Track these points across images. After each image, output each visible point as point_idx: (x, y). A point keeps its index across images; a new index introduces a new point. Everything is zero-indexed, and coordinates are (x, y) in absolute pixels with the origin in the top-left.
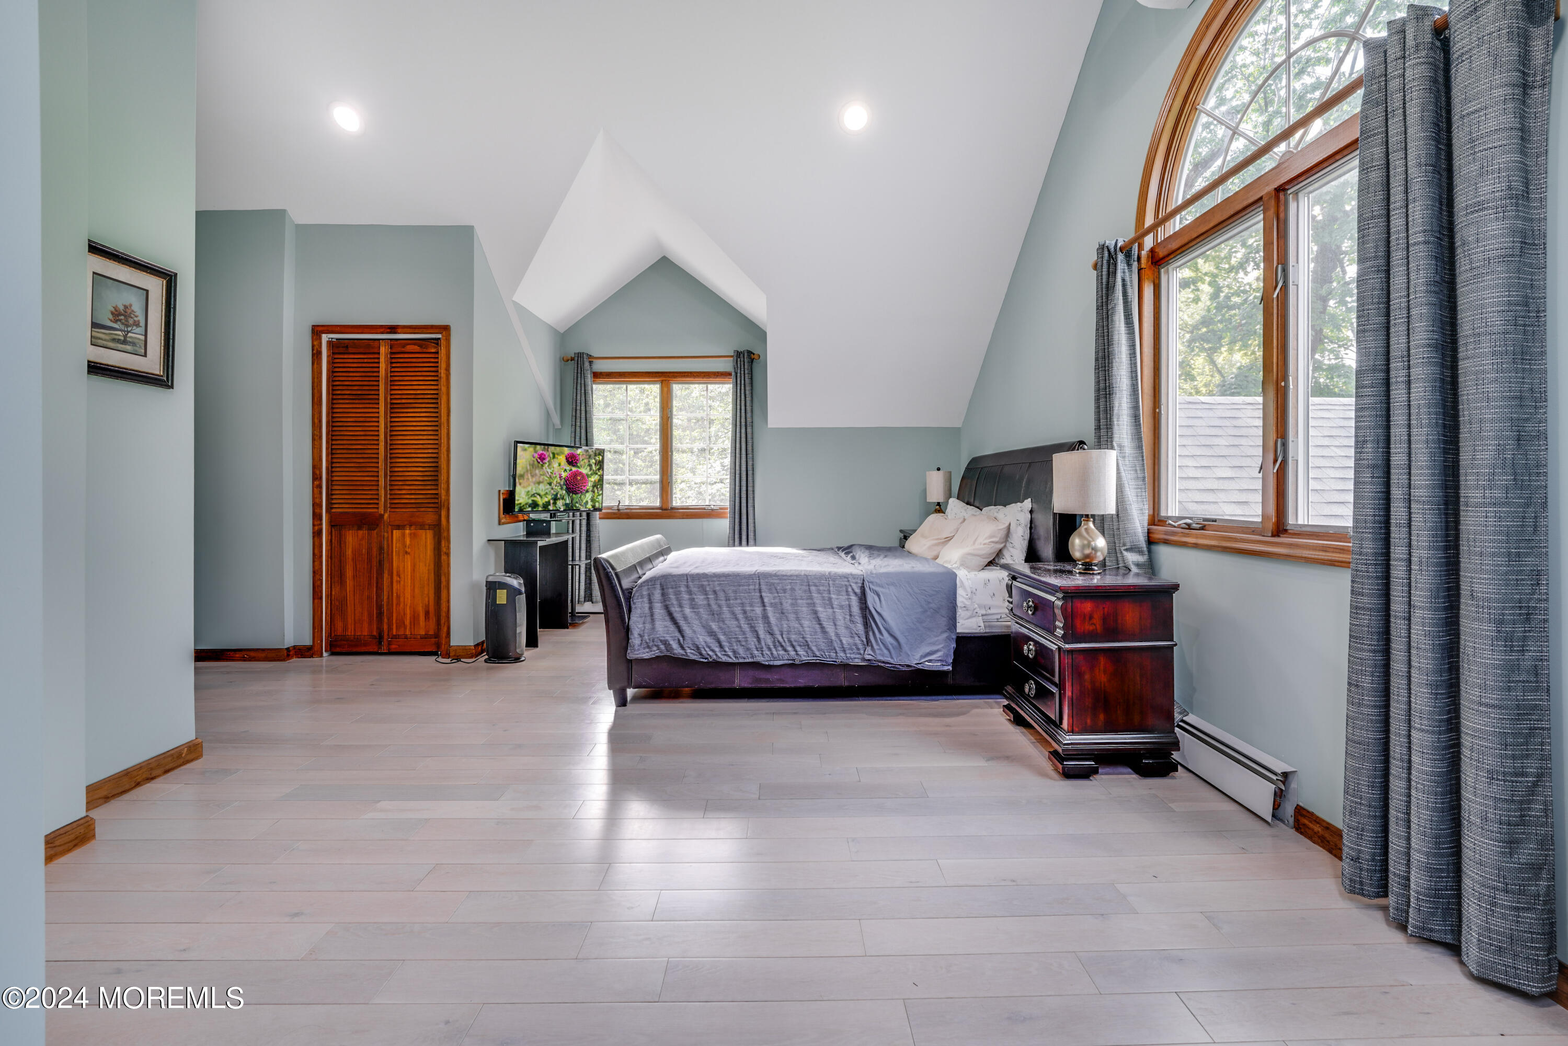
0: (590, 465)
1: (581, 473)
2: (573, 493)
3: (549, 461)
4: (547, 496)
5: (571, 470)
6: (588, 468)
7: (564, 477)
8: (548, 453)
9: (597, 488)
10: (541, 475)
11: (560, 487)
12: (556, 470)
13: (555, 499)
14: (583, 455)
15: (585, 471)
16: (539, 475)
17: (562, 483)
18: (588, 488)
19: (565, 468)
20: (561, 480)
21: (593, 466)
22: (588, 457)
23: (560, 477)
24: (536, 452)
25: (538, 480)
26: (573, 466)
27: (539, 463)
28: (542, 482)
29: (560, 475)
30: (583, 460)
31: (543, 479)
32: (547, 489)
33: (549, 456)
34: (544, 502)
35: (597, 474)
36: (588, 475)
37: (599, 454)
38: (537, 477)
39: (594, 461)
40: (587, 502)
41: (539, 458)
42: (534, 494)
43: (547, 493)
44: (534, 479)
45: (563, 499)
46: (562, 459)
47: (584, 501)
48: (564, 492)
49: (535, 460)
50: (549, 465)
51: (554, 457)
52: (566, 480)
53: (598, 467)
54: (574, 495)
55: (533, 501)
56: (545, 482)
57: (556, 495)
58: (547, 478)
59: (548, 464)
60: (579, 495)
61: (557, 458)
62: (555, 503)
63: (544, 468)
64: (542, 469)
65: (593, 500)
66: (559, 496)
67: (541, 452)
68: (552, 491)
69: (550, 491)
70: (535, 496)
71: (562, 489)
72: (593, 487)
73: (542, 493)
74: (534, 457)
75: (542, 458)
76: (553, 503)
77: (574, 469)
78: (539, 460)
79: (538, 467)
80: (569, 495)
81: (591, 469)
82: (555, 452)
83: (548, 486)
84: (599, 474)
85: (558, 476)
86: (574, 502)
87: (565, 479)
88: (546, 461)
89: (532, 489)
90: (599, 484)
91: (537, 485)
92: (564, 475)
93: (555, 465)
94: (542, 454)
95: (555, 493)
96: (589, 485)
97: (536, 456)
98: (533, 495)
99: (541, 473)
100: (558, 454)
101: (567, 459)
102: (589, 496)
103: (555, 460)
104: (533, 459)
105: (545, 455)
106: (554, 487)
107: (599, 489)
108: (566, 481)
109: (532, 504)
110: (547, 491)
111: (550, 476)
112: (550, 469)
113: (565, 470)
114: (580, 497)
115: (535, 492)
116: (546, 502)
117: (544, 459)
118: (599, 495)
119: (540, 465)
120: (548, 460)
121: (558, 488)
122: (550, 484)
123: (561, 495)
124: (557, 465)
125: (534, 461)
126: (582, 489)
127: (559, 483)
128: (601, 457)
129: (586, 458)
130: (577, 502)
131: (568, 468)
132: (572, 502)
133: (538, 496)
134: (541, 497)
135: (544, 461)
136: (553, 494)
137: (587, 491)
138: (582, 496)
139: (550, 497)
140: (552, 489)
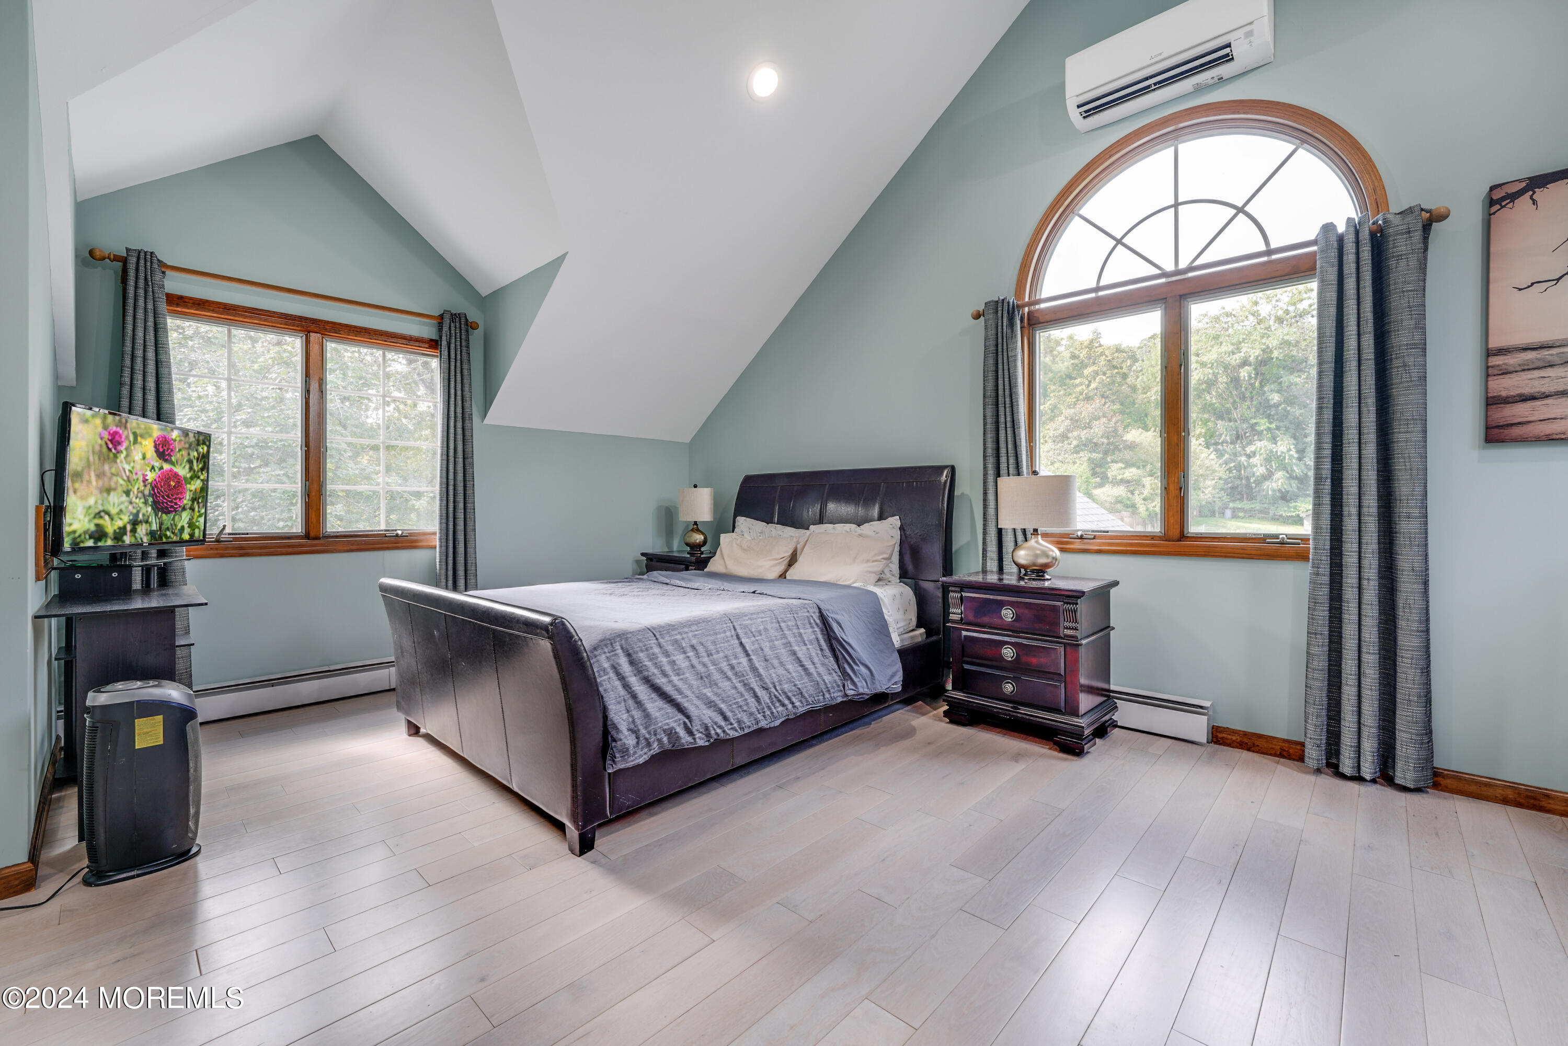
0: (190, 462)
1: (176, 475)
2: (163, 512)
3: (126, 449)
4: (122, 516)
5: (161, 468)
6: (187, 467)
7: (150, 481)
8: (125, 433)
9: (198, 503)
10: (113, 474)
11: (142, 500)
12: (138, 467)
13: (135, 523)
14: (180, 441)
15: (183, 471)
16: (109, 474)
17: (147, 492)
18: (185, 502)
19: (152, 463)
20: (145, 486)
21: (195, 462)
22: (187, 446)
23: (145, 481)
24: (105, 427)
25: (107, 485)
26: (166, 461)
27: (110, 450)
28: (115, 489)
29: (144, 476)
30: (180, 450)
31: (117, 483)
32: (122, 503)
33: (127, 437)
34: (116, 528)
35: (199, 478)
36: (185, 478)
37: (204, 443)
38: (106, 479)
39: (196, 454)
40: (183, 528)
41: (111, 441)
42: (99, 513)
43: (121, 511)
44: (100, 483)
45: (147, 522)
46: (148, 446)
47: (179, 527)
48: (149, 509)
49: (103, 443)
50: (127, 456)
51: (135, 442)
52: (154, 486)
53: (200, 466)
54: (164, 515)
55: (97, 525)
56: (120, 490)
57: (137, 515)
58: (121, 482)
59: (125, 453)
60: (172, 516)
61: (141, 444)
62: (134, 531)
63: (118, 461)
64: (116, 462)
65: (191, 525)
66: (141, 516)
67: (115, 429)
68: (130, 507)
69: (127, 508)
70: (101, 517)
71: (146, 503)
72: (193, 500)
73: (114, 511)
74: (102, 438)
75: (114, 440)
76: (131, 531)
77: (166, 467)
78: (111, 446)
79: (108, 458)
80: (156, 515)
81: (191, 469)
82: (138, 431)
83: (124, 498)
84: (202, 477)
85: (141, 479)
86: (164, 527)
87: (151, 484)
88: (122, 448)
89: (96, 502)
90: (202, 496)
91: (105, 495)
92: (151, 476)
93: (138, 456)
94: (116, 433)
95: (134, 511)
96: (188, 498)
97: (106, 436)
98: (98, 515)
99: (113, 470)
100: (142, 436)
101: (155, 446)
102: (185, 516)
103: (137, 446)
104: (100, 441)
105: (120, 436)
106: (134, 500)
107: (201, 505)
108: (153, 489)
109: (96, 531)
110: (123, 507)
111: (128, 477)
112: (129, 463)
113: (153, 468)
114: (173, 519)
115: (101, 508)
116: (120, 528)
117: (119, 443)
118: (200, 516)
119: (111, 455)
120: (125, 444)
121: (139, 502)
122: (127, 493)
123: (144, 515)
124: (140, 456)
125: (101, 446)
126: (176, 504)
127: (142, 492)
128: (205, 448)
129: (185, 448)
130: (168, 529)
131: (157, 463)
132: (160, 528)
133: (107, 517)
134: (112, 519)
135: (119, 448)
136: (131, 513)
137: (184, 509)
138: (177, 517)
139: (126, 518)
140: (131, 503)
